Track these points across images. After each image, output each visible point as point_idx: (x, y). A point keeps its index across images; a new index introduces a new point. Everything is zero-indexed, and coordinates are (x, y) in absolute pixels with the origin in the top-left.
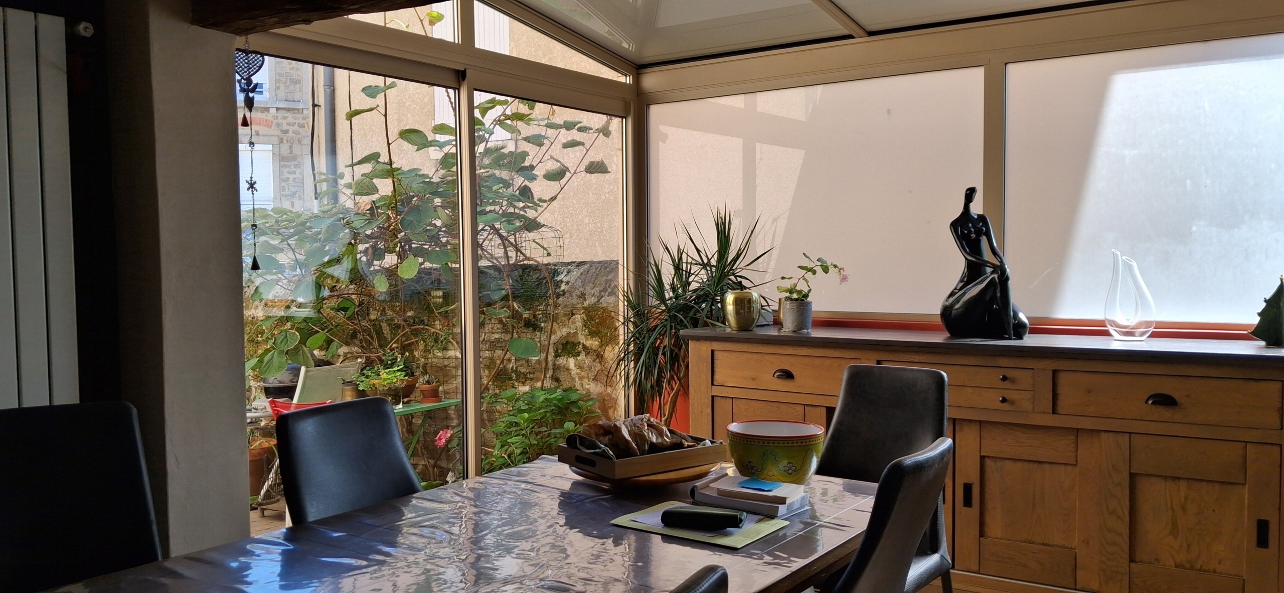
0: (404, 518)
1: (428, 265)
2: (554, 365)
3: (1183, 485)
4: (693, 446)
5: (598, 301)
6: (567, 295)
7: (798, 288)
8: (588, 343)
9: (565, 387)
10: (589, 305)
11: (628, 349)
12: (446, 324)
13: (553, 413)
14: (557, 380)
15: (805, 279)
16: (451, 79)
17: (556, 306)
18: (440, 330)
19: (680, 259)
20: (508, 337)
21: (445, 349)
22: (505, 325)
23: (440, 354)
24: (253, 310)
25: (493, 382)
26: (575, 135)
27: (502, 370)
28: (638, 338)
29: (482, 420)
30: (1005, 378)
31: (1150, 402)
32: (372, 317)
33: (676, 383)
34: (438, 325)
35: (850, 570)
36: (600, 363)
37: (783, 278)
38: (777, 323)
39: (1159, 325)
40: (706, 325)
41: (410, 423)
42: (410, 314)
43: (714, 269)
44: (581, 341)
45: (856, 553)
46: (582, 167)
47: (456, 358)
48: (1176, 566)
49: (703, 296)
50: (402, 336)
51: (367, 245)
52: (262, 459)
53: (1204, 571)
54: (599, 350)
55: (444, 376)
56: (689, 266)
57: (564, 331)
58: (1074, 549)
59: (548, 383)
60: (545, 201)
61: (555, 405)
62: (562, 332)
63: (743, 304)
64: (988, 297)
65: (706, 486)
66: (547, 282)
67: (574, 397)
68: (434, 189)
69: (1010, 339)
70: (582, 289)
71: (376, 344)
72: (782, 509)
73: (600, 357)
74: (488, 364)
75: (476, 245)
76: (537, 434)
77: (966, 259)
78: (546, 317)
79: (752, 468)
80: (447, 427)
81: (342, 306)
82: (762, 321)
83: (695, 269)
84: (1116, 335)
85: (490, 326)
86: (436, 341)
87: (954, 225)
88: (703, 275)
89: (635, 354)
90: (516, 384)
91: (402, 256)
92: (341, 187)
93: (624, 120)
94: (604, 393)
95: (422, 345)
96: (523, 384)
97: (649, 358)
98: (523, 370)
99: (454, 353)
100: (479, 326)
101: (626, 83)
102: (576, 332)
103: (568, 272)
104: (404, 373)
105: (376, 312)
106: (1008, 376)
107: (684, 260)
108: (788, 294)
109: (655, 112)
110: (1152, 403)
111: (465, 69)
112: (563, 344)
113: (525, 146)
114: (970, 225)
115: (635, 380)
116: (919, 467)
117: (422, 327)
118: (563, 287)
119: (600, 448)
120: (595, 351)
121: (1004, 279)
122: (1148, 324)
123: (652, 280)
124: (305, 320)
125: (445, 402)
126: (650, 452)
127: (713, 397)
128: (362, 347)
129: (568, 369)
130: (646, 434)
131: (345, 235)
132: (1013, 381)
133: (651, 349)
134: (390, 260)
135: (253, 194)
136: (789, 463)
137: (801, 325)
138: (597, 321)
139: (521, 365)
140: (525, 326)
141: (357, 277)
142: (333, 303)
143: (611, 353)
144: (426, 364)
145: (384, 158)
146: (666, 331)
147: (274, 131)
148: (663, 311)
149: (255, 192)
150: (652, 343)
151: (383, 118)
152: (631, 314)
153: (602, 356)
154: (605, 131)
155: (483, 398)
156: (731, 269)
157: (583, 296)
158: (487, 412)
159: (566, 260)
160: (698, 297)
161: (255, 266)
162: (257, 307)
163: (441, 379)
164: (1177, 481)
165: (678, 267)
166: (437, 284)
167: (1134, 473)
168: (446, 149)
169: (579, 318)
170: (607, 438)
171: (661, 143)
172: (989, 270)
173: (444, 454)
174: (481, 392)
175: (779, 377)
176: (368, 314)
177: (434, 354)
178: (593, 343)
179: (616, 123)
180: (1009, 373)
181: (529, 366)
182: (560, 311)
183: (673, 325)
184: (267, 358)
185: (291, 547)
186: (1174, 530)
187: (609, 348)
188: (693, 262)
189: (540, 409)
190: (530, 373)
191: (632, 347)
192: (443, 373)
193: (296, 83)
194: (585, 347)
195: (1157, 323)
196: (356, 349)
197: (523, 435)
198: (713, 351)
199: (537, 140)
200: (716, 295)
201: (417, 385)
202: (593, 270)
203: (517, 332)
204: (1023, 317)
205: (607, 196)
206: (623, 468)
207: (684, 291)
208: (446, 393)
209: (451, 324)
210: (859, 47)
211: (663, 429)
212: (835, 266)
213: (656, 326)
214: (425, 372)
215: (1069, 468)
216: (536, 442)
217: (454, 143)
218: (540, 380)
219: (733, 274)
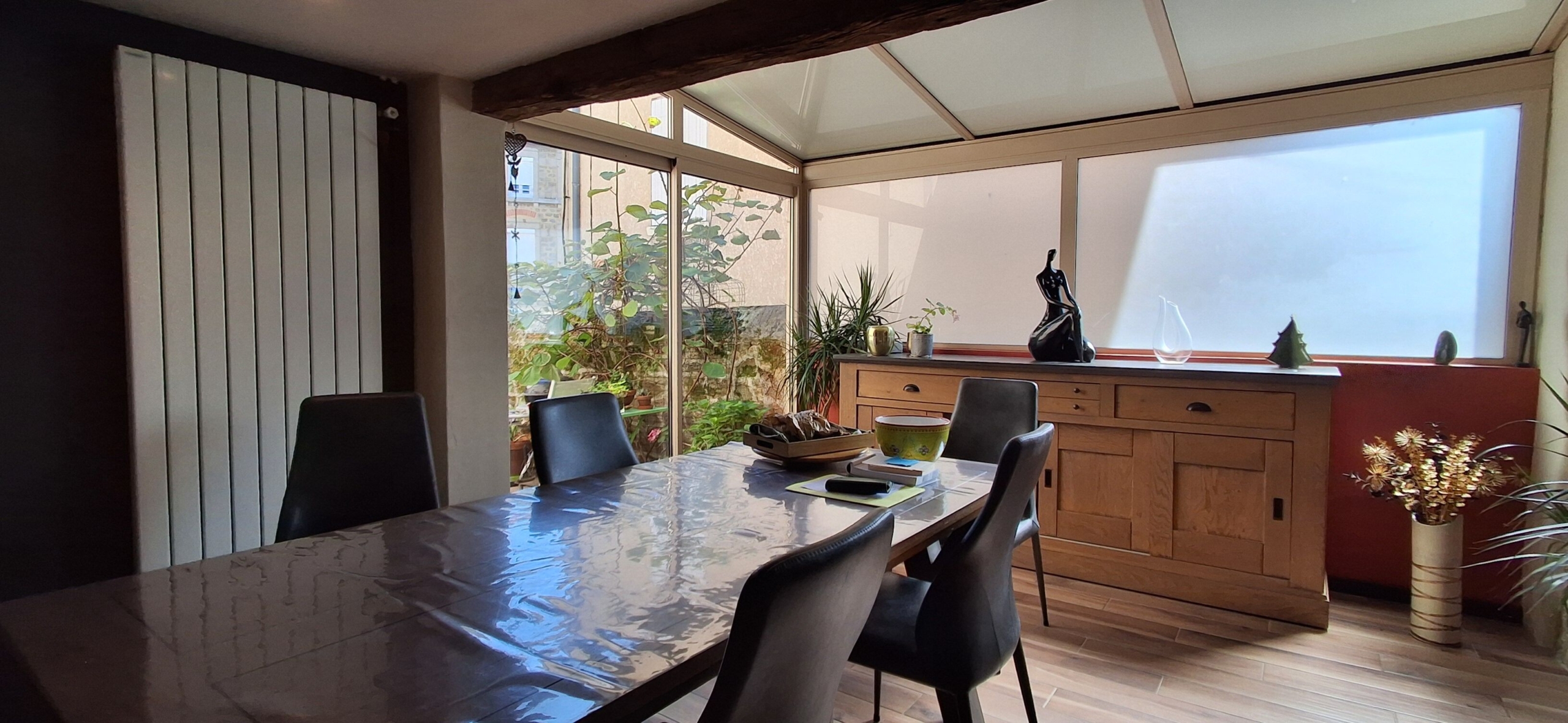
0: (626, 482)
1: (644, 309)
2: (736, 383)
3: (1215, 471)
4: (848, 434)
5: (770, 335)
6: (747, 330)
7: (922, 325)
8: (762, 367)
9: (744, 399)
10: (763, 338)
11: (792, 370)
12: (657, 352)
13: (736, 418)
14: (739, 394)
15: (927, 319)
16: (665, 165)
17: (738, 339)
18: (652, 356)
19: (833, 303)
20: (702, 362)
21: (656, 370)
22: (700, 353)
23: (652, 374)
24: (518, 341)
25: (691, 395)
26: (755, 211)
27: (697, 386)
28: (800, 362)
29: (683, 424)
30: (1078, 391)
31: (1190, 409)
32: (604, 346)
33: (828, 397)
34: (651, 352)
35: (977, 523)
36: (771, 382)
37: (911, 317)
38: (906, 351)
39: (1194, 353)
40: (853, 352)
41: (630, 425)
42: (630, 344)
43: (859, 311)
44: (757, 366)
45: (982, 509)
46: (760, 235)
47: (664, 377)
48: (1209, 533)
49: (850, 330)
50: (624, 360)
51: (600, 293)
52: (521, 450)
53: (1231, 537)
54: (771, 371)
55: (655, 391)
56: (840, 309)
57: (745, 358)
58: (1130, 519)
59: (732, 396)
60: (731, 260)
61: (737, 412)
62: (742, 358)
63: (881, 335)
64: (1064, 332)
65: (860, 463)
66: (732, 321)
67: (751, 407)
68: (650, 251)
69: (1081, 362)
70: (758, 327)
71: (605, 366)
72: (919, 479)
73: (771, 377)
74: (687, 381)
75: (680, 293)
76: (724, 433)
77: (1048, 302)
78: (731, 347)
79: (895, 450)
80: (657, 428)
81: (581, 338)
82: (895, 350)
83: (844, 310)
84: (1162, 361)
85: (689, 353)
86: (649, 364)
87: (1039, 277)
88: (851, 314)
89: (798, 375)
90: (708, 397)
91: (625, 302)
92: (583, 250)
93: (792, 199)
94: (774, 404)
95: (639, 367)
96: (713, 397)
97: (809, 377)
98: (713, 386)
99: (663, 373)
100: (682, 353)
101: (793, 173)
102: (753, 359)
103: (748, 314)
104: (625, 387)
105: (606, 343)
106: (1080, 389)
107: (836, 304)
108: (914, 329)
109: (815, 195)
110: (1192, 410)
111: (676, 158)
112: (743, 368)
113: (717, 222)
114: (1051, 277)
115: (798, 395)
116: (1032, 444)
117: (639, 354)
118: (744, 325)
119: (776, 434)
120: (767, 373)
121: (1077, 317)
122: (1186, 352)
123: (812, 317)
124: (554, 347)
125: (655, 409)
126: (814, 438)
127: (857, 406)
128: (596, 368)
129: (747, 386)
130: (812, 425)
131: (585, 283)
132: (1084, 393)
133: (810, 371)
134: (617, 304)
135: (516, 241)
136: (924, 446)
137: (924, 352)
138: (769, 350)
139: (712, 383)
140: (715, 354)
141: (593, 317)
142: (576, 336)
143: (780, 374)
144: (642, 381)
145: (615, 226)
146: (822, 356)
147: (537, 220)
148: (821, 341)
149: (518, 240)
150: (812, 366)
151: (615, 196)
152: (795, 343)
153: (773, 377)
154: (777, 208)
155: (683, 405)
156: (872, 311)
157: (759, 331)
158: (686, 417)
159: (746, 305)
160: (847, 331)
161: (517, 296)
162: (520, 339)
163: (653, 392)
164: (1210, 469)
165: (831, 309)
166: (651, 321)
167: (1178, 463)
168: (660, 221)
169: (755, 349)
170: (781, 428)
171: (819, 221)
172: (1065, 311)
173: (654, 447)
174: (682, 400)
175: (908, 390)
176: (601, 344)
177: (647, 374)
178: (766, 367)
179: (786, 201)
180: (1081, 387)
181: (717, 383)
182: (742, 342)
183: (828, 351)
184: (526, 372)
185: (539, 501)
186: (1208, 506)
187: (778, 371)
188: (843, 306)
189: (726, 413)
190: (718, 389)
191: (795, 369)
192: (654, 388)
193: (553, 186)
194: (760, 370)
195: (1193, 351)
196: (591, 370)
197: (713, 434)
198: (858, 371)
199: (727, 217)
200: (860, 330)
201: (635, 397)
202: (767, 312)
203: (709, 358)
204: (1090, 346)
205: (776, 262)
206: (795, 450)
207: (836, 327)
208: (656, 403)
209: (660, 352)
210: (968, 147)
211: (825, 422)
212: (950, 309)
213: (814, 353)
214: (641, 387)
215: (1128, 458)
216: (723, 439)
217: (666, 216)
218: (726, 394)
219: (873, 315)
